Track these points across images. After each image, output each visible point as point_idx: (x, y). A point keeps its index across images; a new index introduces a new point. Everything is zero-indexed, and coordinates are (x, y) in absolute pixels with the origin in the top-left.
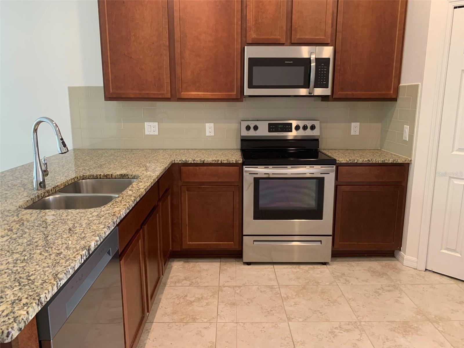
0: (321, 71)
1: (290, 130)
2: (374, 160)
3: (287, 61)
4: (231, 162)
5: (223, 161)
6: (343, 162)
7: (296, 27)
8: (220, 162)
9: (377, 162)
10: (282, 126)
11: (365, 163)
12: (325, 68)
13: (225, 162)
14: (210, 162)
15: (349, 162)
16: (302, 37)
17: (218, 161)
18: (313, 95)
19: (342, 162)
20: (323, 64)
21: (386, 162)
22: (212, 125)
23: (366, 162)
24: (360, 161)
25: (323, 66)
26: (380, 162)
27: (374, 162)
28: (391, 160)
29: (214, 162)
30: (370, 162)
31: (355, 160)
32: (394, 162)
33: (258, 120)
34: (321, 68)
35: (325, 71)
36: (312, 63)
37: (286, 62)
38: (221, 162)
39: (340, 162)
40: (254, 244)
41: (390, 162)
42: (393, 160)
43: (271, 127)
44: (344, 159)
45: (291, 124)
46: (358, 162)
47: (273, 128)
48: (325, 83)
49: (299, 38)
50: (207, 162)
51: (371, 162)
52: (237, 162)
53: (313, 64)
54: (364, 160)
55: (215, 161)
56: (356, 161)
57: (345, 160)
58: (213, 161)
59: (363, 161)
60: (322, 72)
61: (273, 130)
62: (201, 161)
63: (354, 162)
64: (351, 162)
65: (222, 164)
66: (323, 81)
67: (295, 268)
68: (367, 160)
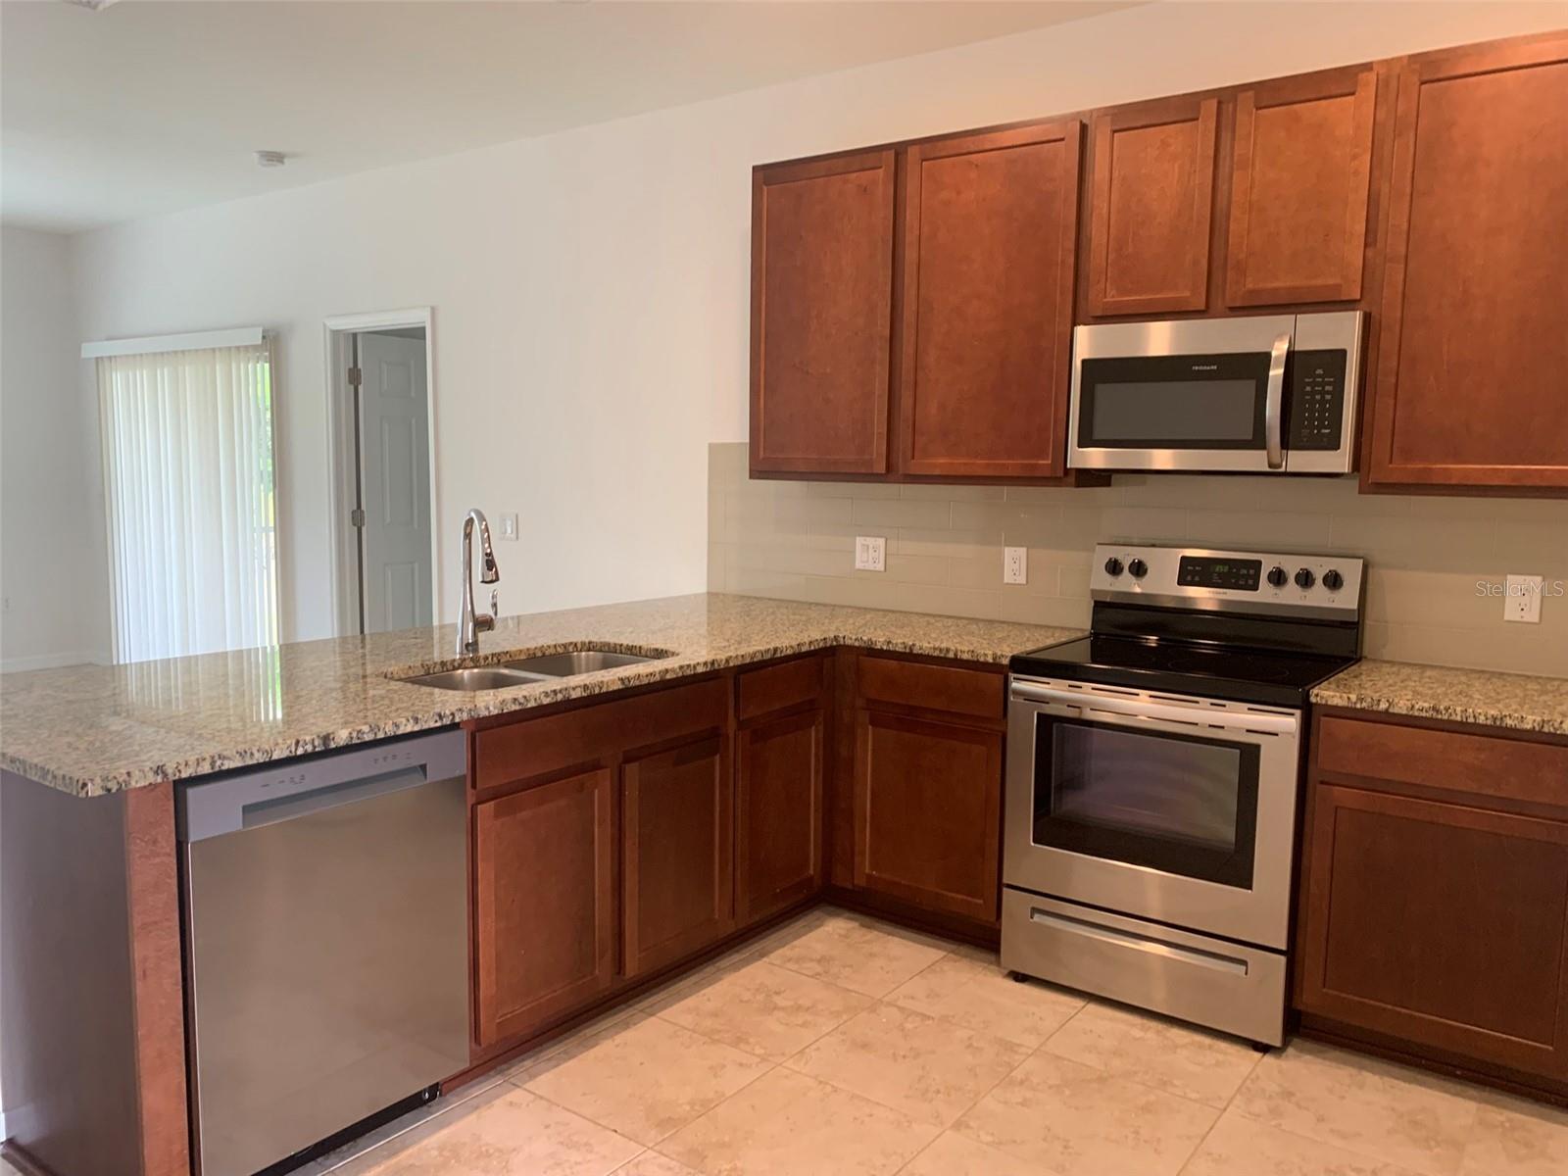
0: (1313, 393)
1: (1250, 582)
2: (1459, 709)
3: (1198, 365)
4: (982, 659)
5: (959, 654)
6: (1335, 703)
7: (1242, 256)
8: (951, 655)
9: (1471, 720)
10: (1226, 568)
11: (1426, 718)
12: (1329, 384)
13: (965, 656)
14: (926, 653)
15: (1358, 706)
16: (1261, 286)
17: (948, 650)
18: (1283, 469)
19: (1329, 703)
20: (1319, 371)
21: (1509, 722)
22: (1022, 551)
23: (1424, 714)
24: (1401, 707)
25: (1319, 376)
26: (1481, 720)
27: (1459, 718)
28: (1530, 718)
29: (936, 653)
30: (1440, 717)
31: (1379, 701)
32: (1546, 730)
33: (1153, 546)
34: (1314, 384)
35: (1328, 393)
36: (1274, 369)
37: (1197, 368)
38: (956, 655)
39: (1324, 702)
40: (1032, 918)
41: (1529, 727)
42: (1539, 719)
43: (1189, 568)
44: (1338, 694)
45: (1257, 565)
46: (1391, 710)
47: (1194, 573)
48: (1327, 431)
49: (1251, 292)
50: (920, 652)
51: (1446, 717)
52: (998, 660)
53: (1276, 373)
54: (1417, 707)
55: (941, 650)
56: (1383, 706)
57: (1341, 697)
58: (935, 649)
59: (1413, 706)
60: (1318, 397)
61: (1193, 578)
62: (905, 648)
63: (1375, 708)
64: (1364, 705)
65: (957, 662)
66: (1321, 426)
67: (1144, 1029)
68: (1426, 705)
